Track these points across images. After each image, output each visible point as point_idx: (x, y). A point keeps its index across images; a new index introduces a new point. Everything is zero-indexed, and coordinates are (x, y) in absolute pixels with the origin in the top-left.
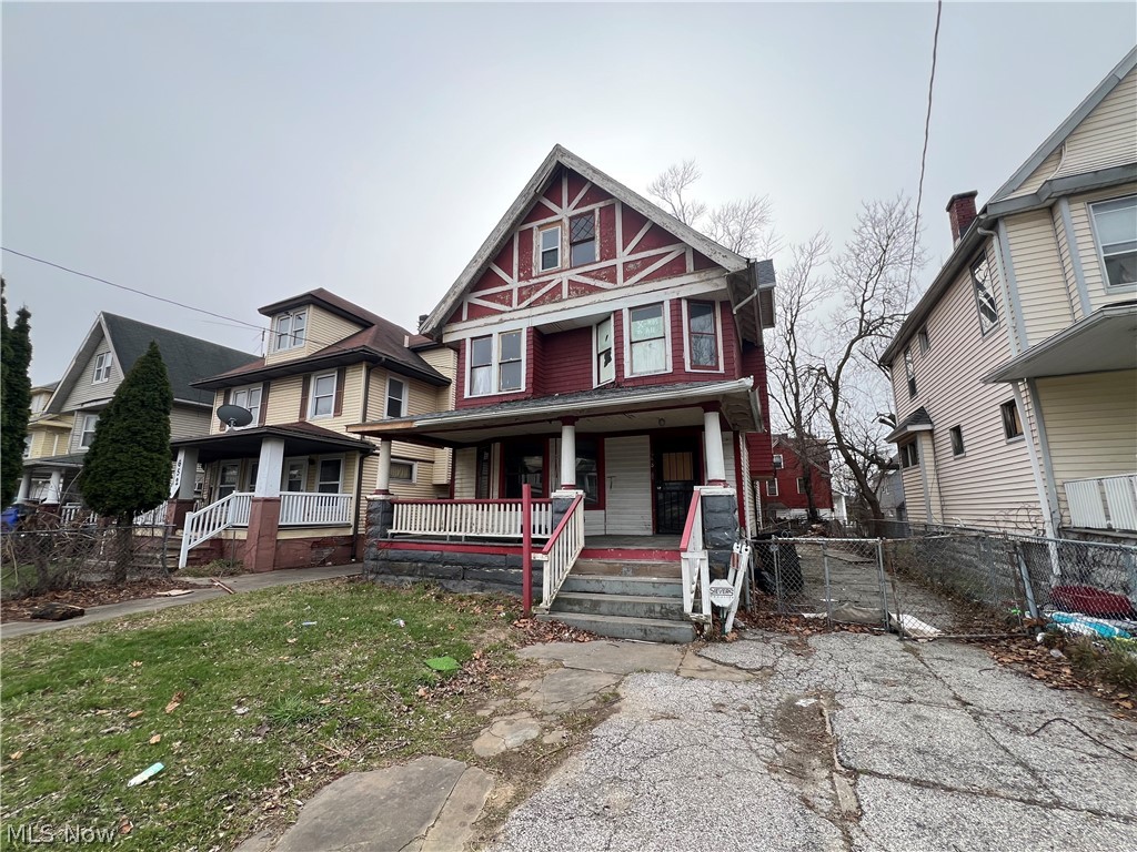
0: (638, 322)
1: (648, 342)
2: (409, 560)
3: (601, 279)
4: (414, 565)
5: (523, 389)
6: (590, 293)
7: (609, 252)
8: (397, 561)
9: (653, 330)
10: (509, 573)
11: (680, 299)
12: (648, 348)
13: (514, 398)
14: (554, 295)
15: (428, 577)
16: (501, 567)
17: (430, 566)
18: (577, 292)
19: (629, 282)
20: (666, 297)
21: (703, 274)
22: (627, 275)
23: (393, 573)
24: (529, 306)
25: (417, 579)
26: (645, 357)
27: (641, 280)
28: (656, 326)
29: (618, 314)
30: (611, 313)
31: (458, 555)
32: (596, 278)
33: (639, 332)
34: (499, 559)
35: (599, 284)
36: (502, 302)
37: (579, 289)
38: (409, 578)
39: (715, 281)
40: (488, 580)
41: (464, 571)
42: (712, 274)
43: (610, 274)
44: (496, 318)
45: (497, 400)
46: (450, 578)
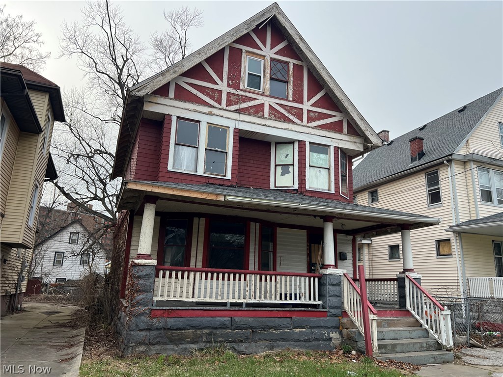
0: (314, 154)
1: (319, 169)
2: (193, 327)
3: (292, 114)
4: (199, 332)
5: (229, 176)
6: (285, 121)
7: (299, 99)
8: (177, 329)
9: (322, 162)
10: (294, 333)
11: (338, 147)
12: (318, 173)
13: (221, 183)
14: (257, 110)
15: (215, 342)
16: (287, 328)
17: (218, 332)
18: (275, 116)
19: (310, 125)
20: (333, 144)
21: (352, 138)
22: (310, 120)
23: (172, 342)
24: (236, 111)
25: (202, 346)
26: (317, 178)
27: (318, 126)
28: (325, 160)
29: (302, 143)
30: (296, 140)
31: (250, 319)
32: (289, 112)
33: (314, 160)
34: (286, 322)
35: (291, 117)
36: (212, 98)
37: (276, 115)
38: (193, 346)
39: (358, 144)
40: (276, 340)
41: (253, 334)
42: (357, 140)
43: (299, 114)
44: (206, 109)
45: (204, 180)
46: (242, 341)
